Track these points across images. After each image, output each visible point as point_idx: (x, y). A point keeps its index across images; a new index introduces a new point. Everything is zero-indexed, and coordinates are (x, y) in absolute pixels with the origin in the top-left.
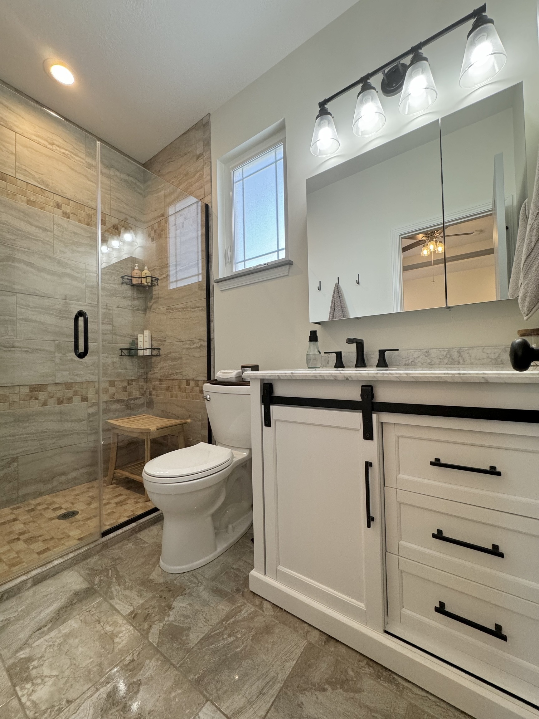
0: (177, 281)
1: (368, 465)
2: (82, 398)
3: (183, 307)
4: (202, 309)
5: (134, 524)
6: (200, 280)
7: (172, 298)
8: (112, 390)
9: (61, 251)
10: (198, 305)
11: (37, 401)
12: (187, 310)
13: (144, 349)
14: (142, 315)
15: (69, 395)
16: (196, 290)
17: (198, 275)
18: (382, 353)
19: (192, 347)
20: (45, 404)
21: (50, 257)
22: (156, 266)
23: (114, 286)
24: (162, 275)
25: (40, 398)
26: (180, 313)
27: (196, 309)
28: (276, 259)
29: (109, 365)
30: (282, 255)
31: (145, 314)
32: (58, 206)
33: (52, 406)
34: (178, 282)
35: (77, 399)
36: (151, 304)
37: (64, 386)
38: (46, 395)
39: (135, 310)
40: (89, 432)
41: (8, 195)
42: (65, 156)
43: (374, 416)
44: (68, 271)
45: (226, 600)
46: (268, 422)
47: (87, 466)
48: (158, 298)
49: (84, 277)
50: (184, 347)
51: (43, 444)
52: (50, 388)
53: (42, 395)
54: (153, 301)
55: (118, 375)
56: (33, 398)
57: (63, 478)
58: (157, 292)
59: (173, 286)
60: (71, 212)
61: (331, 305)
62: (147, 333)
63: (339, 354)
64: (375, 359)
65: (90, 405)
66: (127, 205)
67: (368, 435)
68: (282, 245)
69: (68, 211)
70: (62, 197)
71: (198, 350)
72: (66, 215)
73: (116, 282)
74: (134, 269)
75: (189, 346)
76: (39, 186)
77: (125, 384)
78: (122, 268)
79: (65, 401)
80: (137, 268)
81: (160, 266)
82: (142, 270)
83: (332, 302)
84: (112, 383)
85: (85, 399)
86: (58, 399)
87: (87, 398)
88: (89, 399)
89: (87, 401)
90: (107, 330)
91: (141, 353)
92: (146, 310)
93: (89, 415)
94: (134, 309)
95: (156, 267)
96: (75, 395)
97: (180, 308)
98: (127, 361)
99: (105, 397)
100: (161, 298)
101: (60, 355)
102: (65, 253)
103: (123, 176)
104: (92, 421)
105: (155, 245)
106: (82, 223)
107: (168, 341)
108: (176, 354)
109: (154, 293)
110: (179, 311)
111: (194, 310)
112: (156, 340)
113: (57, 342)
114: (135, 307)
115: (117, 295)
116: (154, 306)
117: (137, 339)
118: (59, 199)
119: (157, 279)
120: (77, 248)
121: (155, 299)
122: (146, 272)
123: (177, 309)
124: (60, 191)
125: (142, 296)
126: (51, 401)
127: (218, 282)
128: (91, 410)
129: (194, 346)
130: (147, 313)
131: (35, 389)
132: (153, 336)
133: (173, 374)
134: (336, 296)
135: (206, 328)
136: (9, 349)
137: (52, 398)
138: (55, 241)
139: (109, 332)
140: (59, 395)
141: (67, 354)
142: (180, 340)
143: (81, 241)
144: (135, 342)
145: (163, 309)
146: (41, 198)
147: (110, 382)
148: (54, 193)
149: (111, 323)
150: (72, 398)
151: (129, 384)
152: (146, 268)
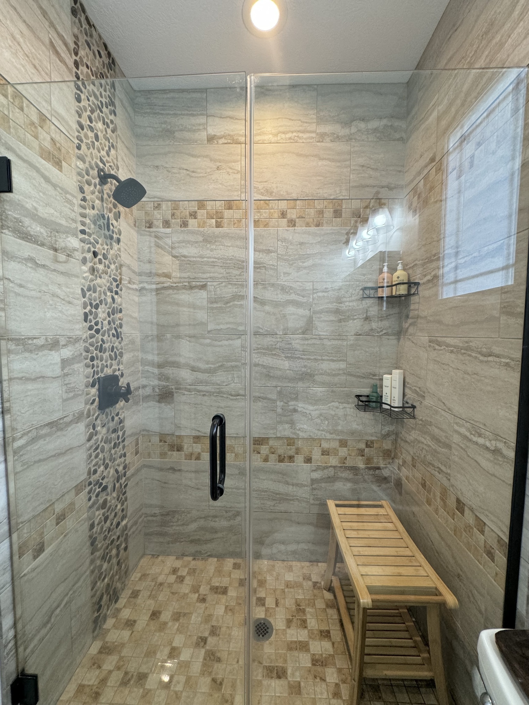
2: (305, 458)
4: (507, 364)
7: (440, 322)
8: (343, 452)
11: (259, 455)
15: (291, 453)
16: (496, 313)
20: (266, 460)
22: (416, 260)
23: (351, 304)
25: (262, 452)
26: (453, 356)
29: (339, 419)
31: (399, 339)
33: (272, 464)
35: (300, 459)
36: (407, 325)
37: (286, 441)
38: (267, 450)
40: (312, 502)
44: (293, 297)
47: (309, 542)
48: (418, 317)
49: (311, 300)
50: (456, 427)
52: (271, 442)
53: (264, 449)
54: (410, 321)
55: (353, 433)
56: (256, 452)
58: (416, 306)
60: (298, 216)
65: (314, 469)
69: (294, 217)
70: (287, 200)
72: (292, 223)
75: (468, 434)
76: (263, 198)
77: (362, 446)
79: (286, 460)
80: (385, 269)
81: (422, 260)
84: (343, 443)
85: (308, 460)
86: (280, 456)
87: (311, 459)
88: (313, 460)
89: (311, 463)
91: (384, 406)
93: (313, 481)
94: (381, 334)
96: (297, 453)
97: (455, 347)
98: (367, 416)
99: (333, 461)
100: (421, 318)
101: (282, 403)
102: (289, 274)
104: (315, 489)
105: (417, 221)
106: (310, 226)
107: (428, 402)
108: (441, 433)
109: (412, 307)
110: (452, 352)
112: (410, 388)
114: (381, 331)
117: (382, 380)
118: (283, 205)
119: (417, 284)
120: (304, 262)
121: (412, 318)
122: (400, 274)
123: (448, 345)
126: (272, 457)
128: (316, 475)
129: (481, 441)
130: (402, 339)
131: (259, 442)
133: (433, 466)
137: (273, 454)
140: (281, 451)
141: (290, 403)
144: (377, 388)
146: (265, 213)
147: (341, 441)
148: (278, 200)
149: (345, 359)
150: (294, 457)
151: (367, 446)
152: (400, 267)
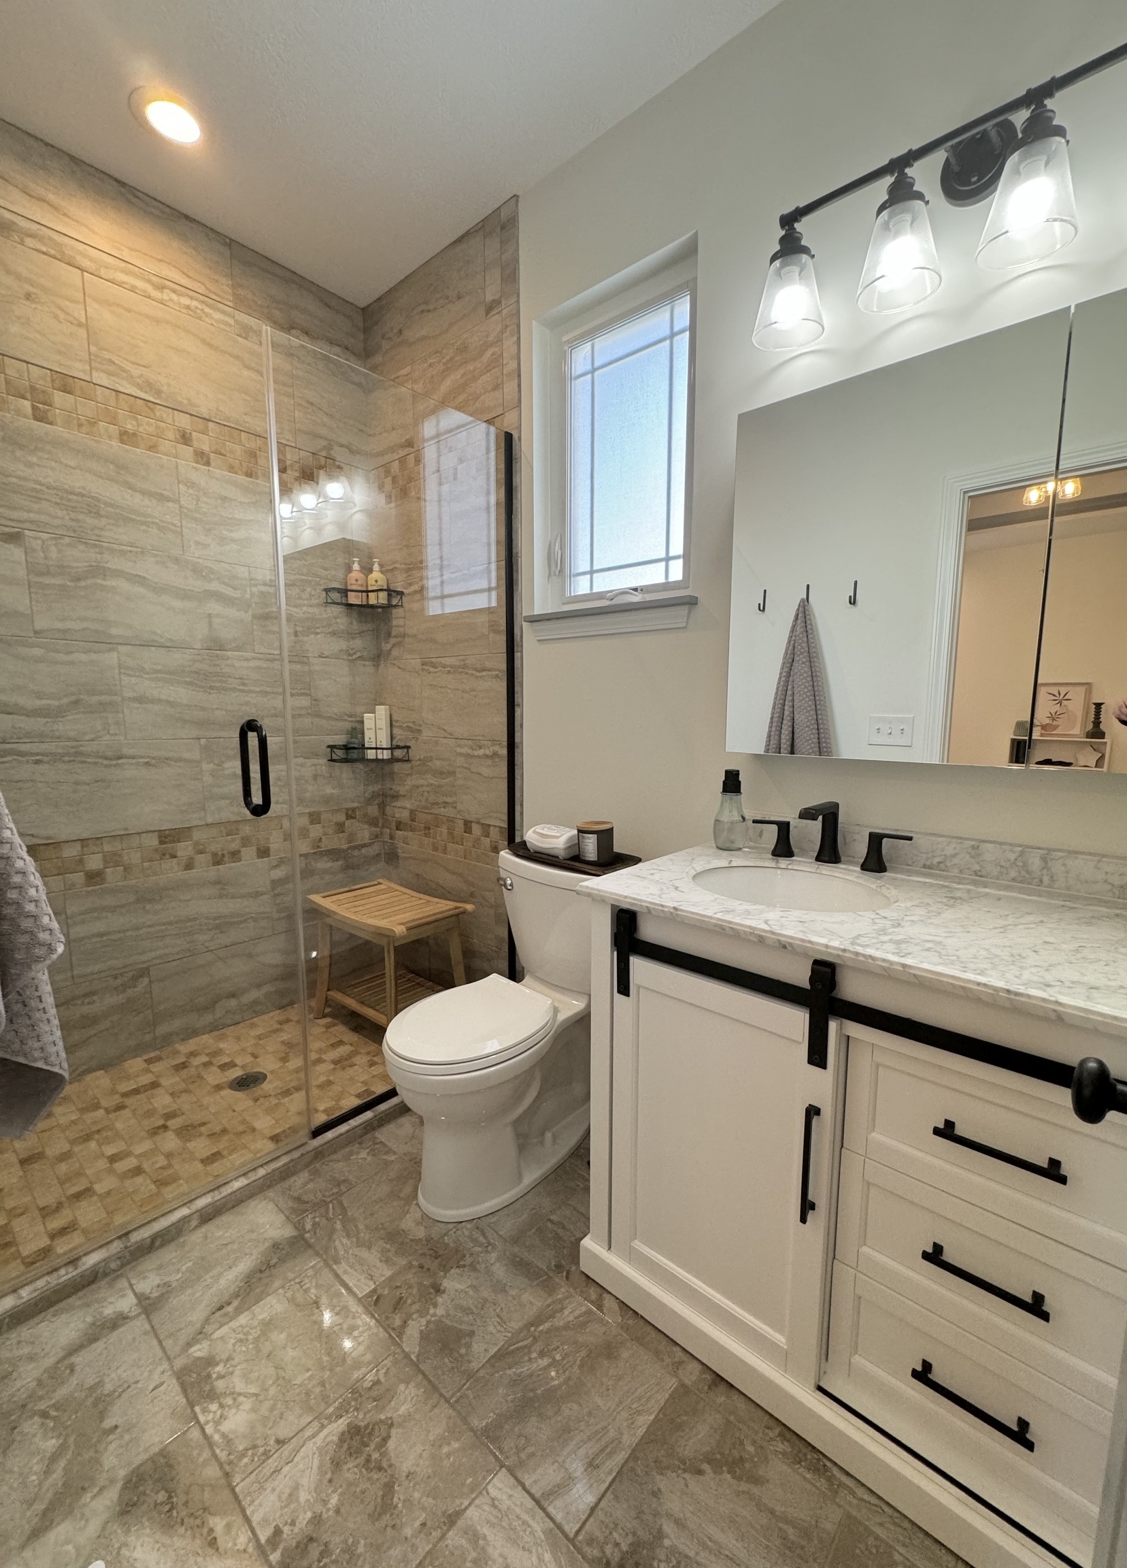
0: (443, 597)
1: (812, 1112)
2: (258, 849)
3: (457, 664)
4: (497, 676)
5: (368, 1115)
6: (494, 604)
7: (433, 641)
8: (316, 831)
9: (197, 543)
10: (488, 664)
11: (175, 860)
12: (467, 673)
13: (376, 748)
14: (371, 669)
15: (234, 846)
16: (485, 631)
17: (489, 590)
18: (876, 840)
19: (476, 753)
20: (189, 866)
21: (177, 560)
22: (396, 562)
23: (311, 610)
24: (410, 584)
25: (179, 854)
26: (451, 676)
27: (484, 673)
28: (660, 579)
29: (307, 782)
30: (676, 572)
31: (377, 666)
32: (185, 439)
33: (204, 870)
34: (446, 601)
35: (249, 853)
36: (389, 646)
37: (223, 828)
38: (190, 848)
39: (356, 659)
40: (276, 916)
41: (80, 425)
42: (191, 313)
43: (833, 1026)
44: (215, 586)
45: (538, 1284)
46: (624, 987)
47: (276, 980)
48: (404, 635)
49: (248, 596)
50: (458, 750)
51: (192, 942)
52: (197, 835)
53: (184, 849)
54: (393, 641)
55: (327, 800)
56: (167, 856)
57: (233, 1003)
58: (401, 622)
59: (434, 608)
60: (213, 449)
61: (787, 649)
62: (382, 710)
63: (784, 828)
64: (861, 848)
65: (275, 863)
66: (332, 417)
67: (817, 1056)
68: (677, 547)
69: (206, 448)
70: (191, 415)
71: (489, 762)
72: (202, 458)
73: (314, 601)
74: (349, 569)
75: (470, 751)
76: (143, 395)
77: (341, 817)
78: (326, 569)
79: (226, 859)
80: (356, 566)
81: (406, 564)
82: (367, 570)
83: (789, 641)
84: (315, 818)
85: (264, 852)
86: (215, 855)
87: (268, 849)
88: (272, 851)
89: (268, 855)
90: (301, 708)
91: (371, 754)
92: (378, 658)
93: (275, 883)
94: (354, 657)
95: (397, 565)
96: (244, 846)
97: (451, 666)
98: (345, 772)
99: (304, 847)
100: (409, 636)
101: (211, 766)
102: (206, 546)
103: (320, 348)
104: (278, 895)
105: (393, 512)
106: (236, 473)
107: (426, 734)
108: (444, 763)
109: (395, 623)
110: (449, 672)
111: (480, 674)
112: (400, 727)
113: (203, 741)
114: (355, 653)
115: (318, 630)
116: (395, 653)
117: (362, 722)
118: (184, 421)
119: (401, 594)
120: (231, 531)
121: (396, 637)
122: (377, 578)
123: (444, 666)
124: (185, 402)
125: (369, 626)
126: (200, 858)
127: (534, 620)
128: (278, 874)
129: (481, 752)
130: (382, 666)
131: (169, 837)
132: (394, 718)
133: (438, 804)
134: (799, 629)
135: (506, 719)
136: (115, 762)
137: (202, 853)
138: (184, 523)
139: (303, 712)
140: (214, 847)
141: (226, 765)
142: (451, 734)
143: (237, 516)
144: (357, 730)
145: (416, 663)
146: (149, 424)
147: (310, 814)
148: (173, 409)
149: (308, 692)
150: (239, 852)
151: (349, 817)
152: (376, 567)
